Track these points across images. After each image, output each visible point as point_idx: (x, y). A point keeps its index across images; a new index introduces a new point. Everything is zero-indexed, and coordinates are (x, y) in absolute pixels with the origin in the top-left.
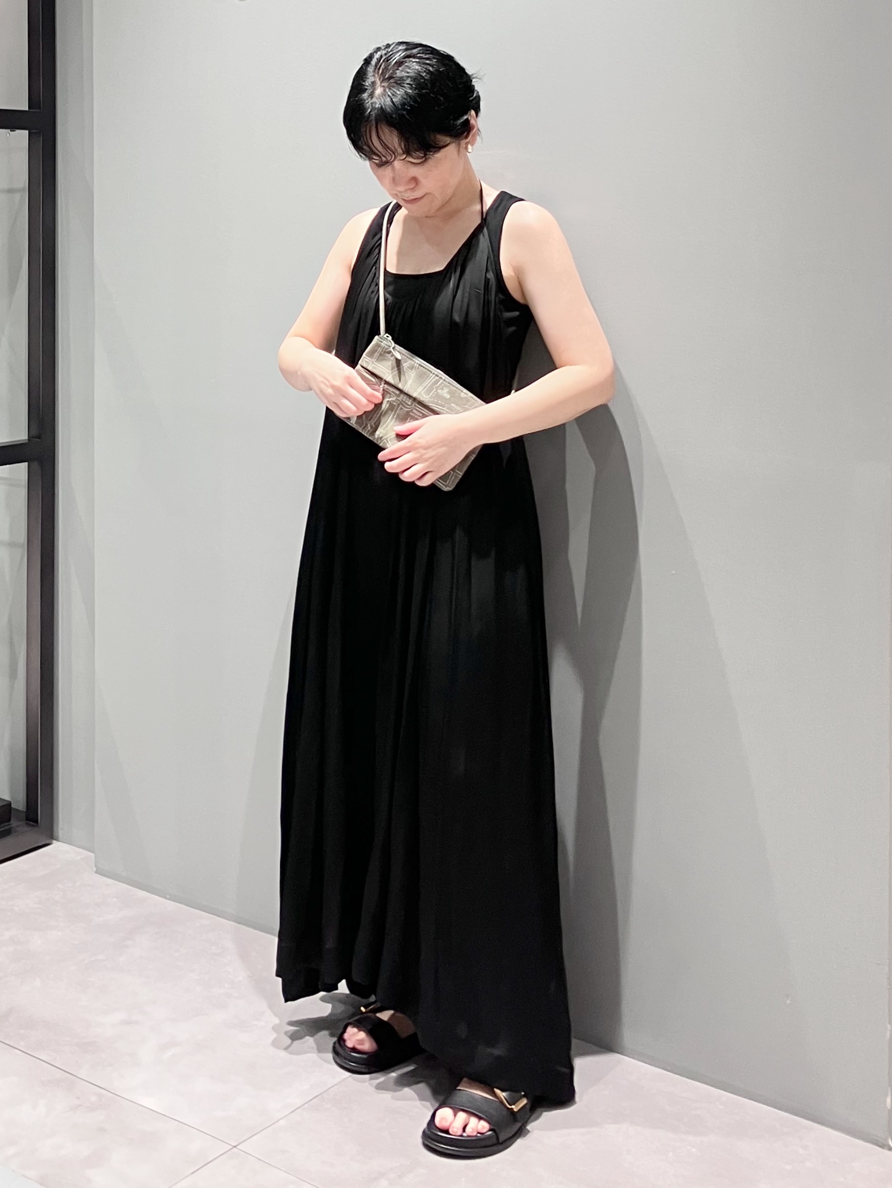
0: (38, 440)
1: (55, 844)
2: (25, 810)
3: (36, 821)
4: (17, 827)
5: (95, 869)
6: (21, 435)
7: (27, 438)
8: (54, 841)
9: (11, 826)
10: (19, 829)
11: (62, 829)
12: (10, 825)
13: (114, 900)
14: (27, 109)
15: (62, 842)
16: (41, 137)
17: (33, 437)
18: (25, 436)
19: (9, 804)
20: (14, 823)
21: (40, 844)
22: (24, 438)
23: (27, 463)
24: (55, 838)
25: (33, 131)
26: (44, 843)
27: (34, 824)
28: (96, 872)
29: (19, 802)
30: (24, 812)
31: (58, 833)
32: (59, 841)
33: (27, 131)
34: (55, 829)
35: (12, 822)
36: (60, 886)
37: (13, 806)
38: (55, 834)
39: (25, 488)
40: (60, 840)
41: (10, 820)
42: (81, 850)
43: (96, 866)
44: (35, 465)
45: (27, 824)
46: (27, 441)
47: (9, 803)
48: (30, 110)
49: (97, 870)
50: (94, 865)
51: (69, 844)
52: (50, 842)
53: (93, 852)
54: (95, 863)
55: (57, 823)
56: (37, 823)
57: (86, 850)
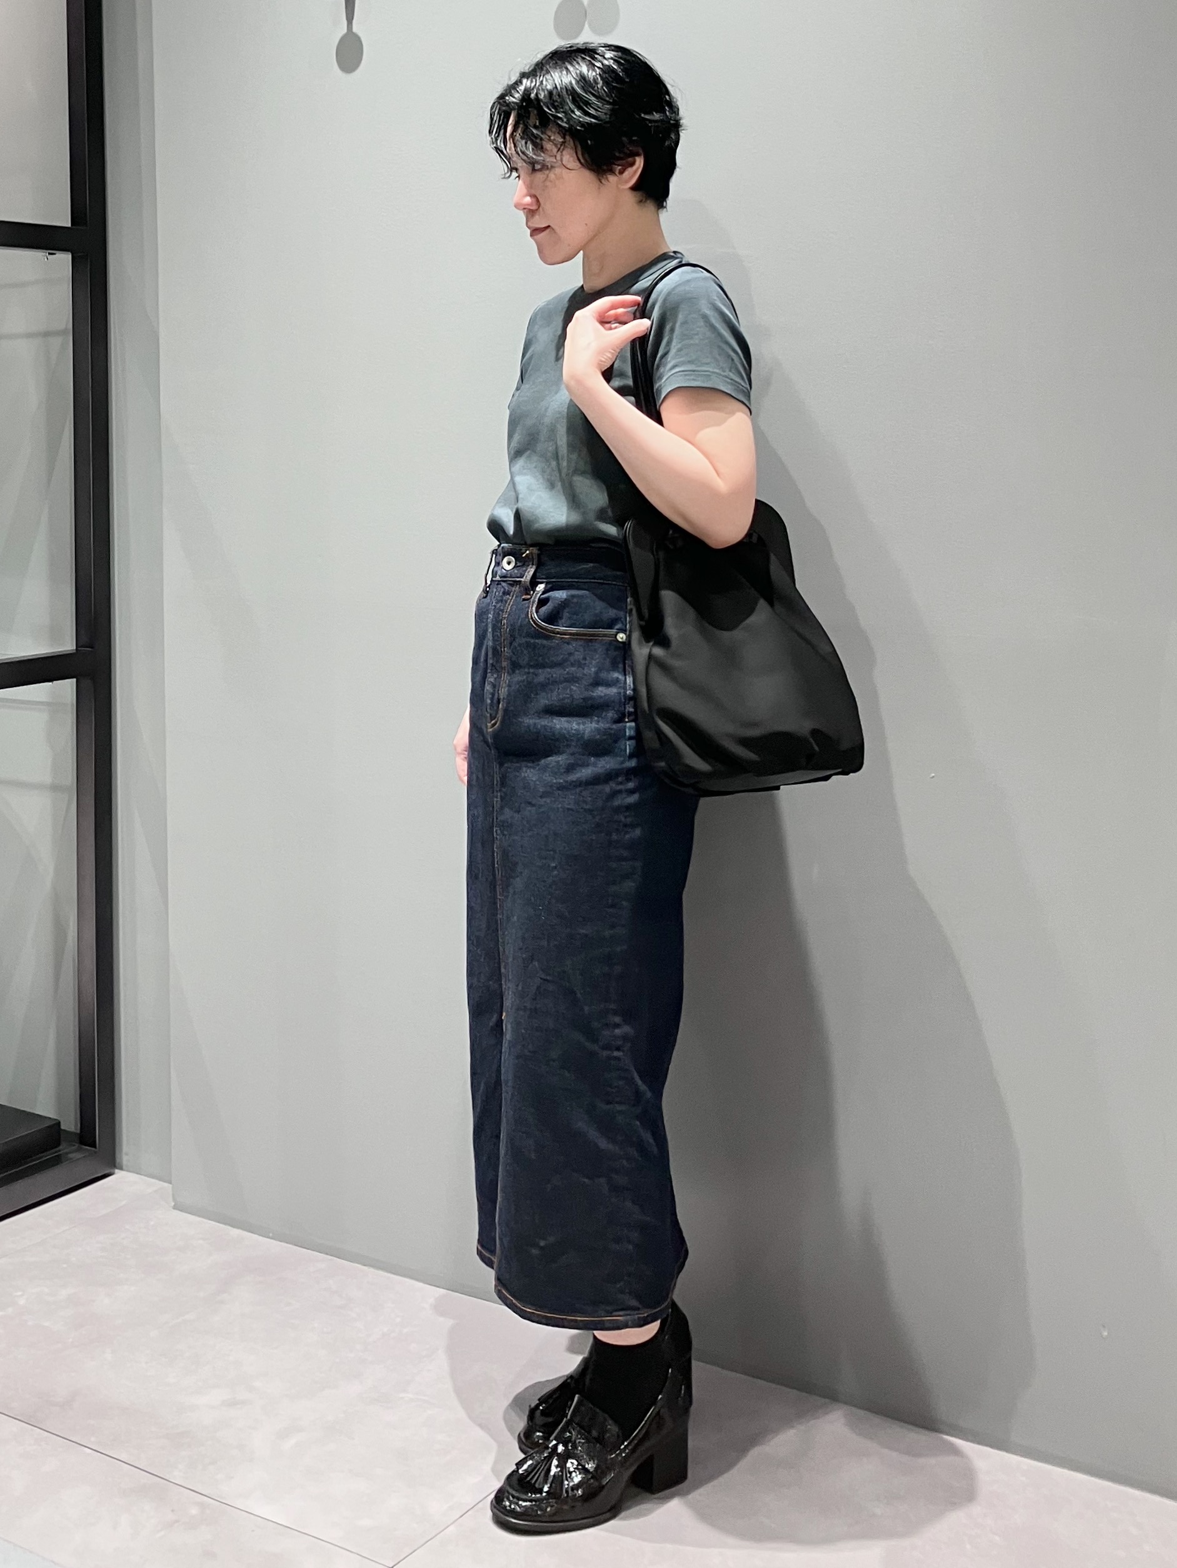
0: (90, 649)
1: (118, 1175)
2: (78, 1131)
3: (93, 1145)
4: (70, 1153)
5: (173, 1204)
6: (68, 645)
7: (75, 648)
8: (116, 1171)
9: (59, 1153)
10: (70, 1156)
11: (126, 1154)
12: (60, 1151)
13: (201, 1242)
14: (70, 225)
15: (128, 1171)
16: (89, 263)
17: (82, 647)
18: (73, 646)
19: (58, 1124)
20: (63, 1148)
21: (100, 1175)
22: (70, 649)
23: (75, 680)
24: (117, 1165)
25: (75, 255)
26: (104, 1173)
27: (93, 1149)
28: (175, 1208)
29: (70, 1123)
30: (75, 1134)
31: (121, 1158)
32: (121, 1169)
33: (70, 256)
34: (117, 1155)
35: (61, 1147)
36: (127, 1227)
37: (62, 1127)
38: (118, 1160)
39: (72, 713)
40: (124, 1167)
41: (59, 1144)
42: (153, 1180)
43: (174, 1199)
44: (87, 683)
45: (81, 1149)
46: (75, 651)
47: (57, 1121)
48: (74, 227)
49: (174, 1205)
50: (171, 1199)
51: (137, 1173)
52: (112, 1171)
53: (171, 1183)
54: (173, 1195)
55: (121, 1146)
56: (95, 1147)
57: (160, 1179)
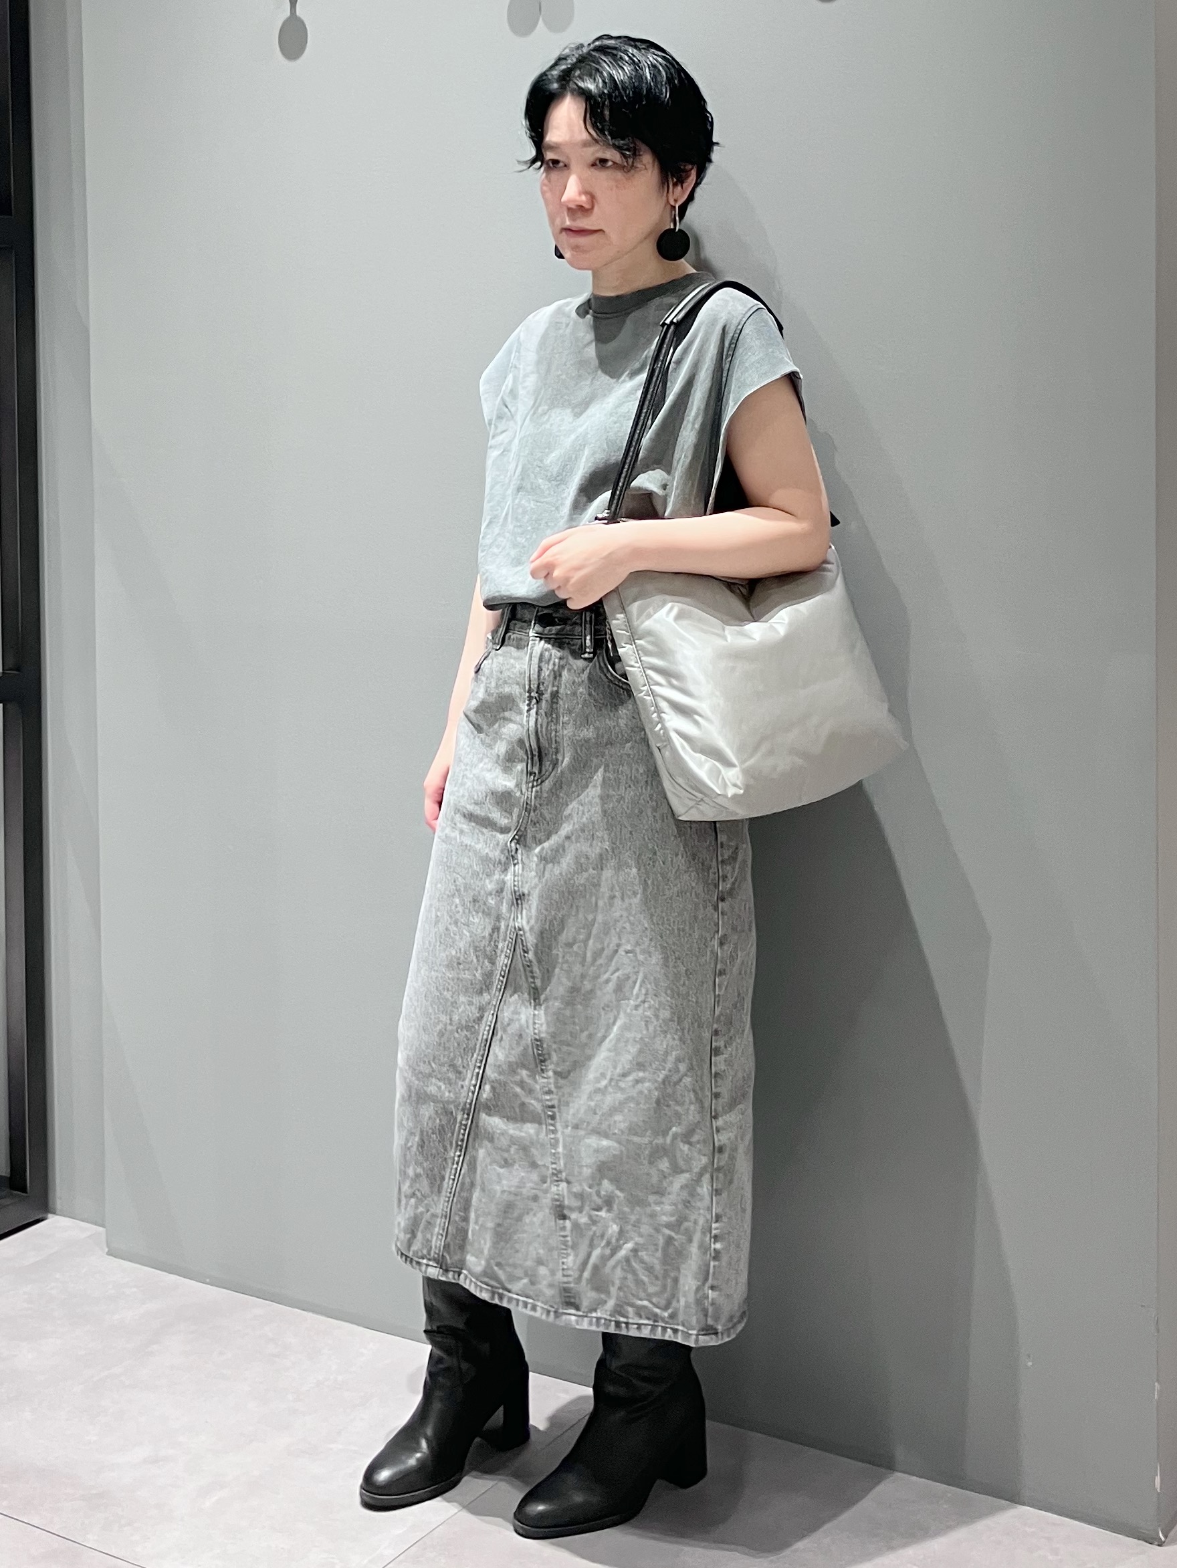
0: (17, 673)
1: (52, 1221)
2: (8, 1176)
3: (24, 1190)
4: (1, 1198)
5: (107, 1250)
8: (50, 1215)
10: (1, 1201)
11: (61, 1199)
13: (134, 1290)
15: (61, 1215)
17: (10, 669)
21: (30, 1221)
24: (51, 1210)
26: (36, 1218)
27: (24, 1194)
28: (109, 1254)
29: (1, 1165)
30: (5, 1178)
31: (55, 1204)
32: (54, 1213)
34: (50, 1200)
36: (57, 1276)
38: (51, 1205)
40: (58, 1212)
42: (87, 1225)
43: (108, 1244)
44: (14, 707)
45: (12, 1194)
49: (109, 1252)
50: (105, 1246)
51: (70, 1217)
52: (44, 1215)
53: (104, 1227)
54: (107, 1242)
55: (55, 1190)
56: (26, 1193)
57: (96, 1224)
